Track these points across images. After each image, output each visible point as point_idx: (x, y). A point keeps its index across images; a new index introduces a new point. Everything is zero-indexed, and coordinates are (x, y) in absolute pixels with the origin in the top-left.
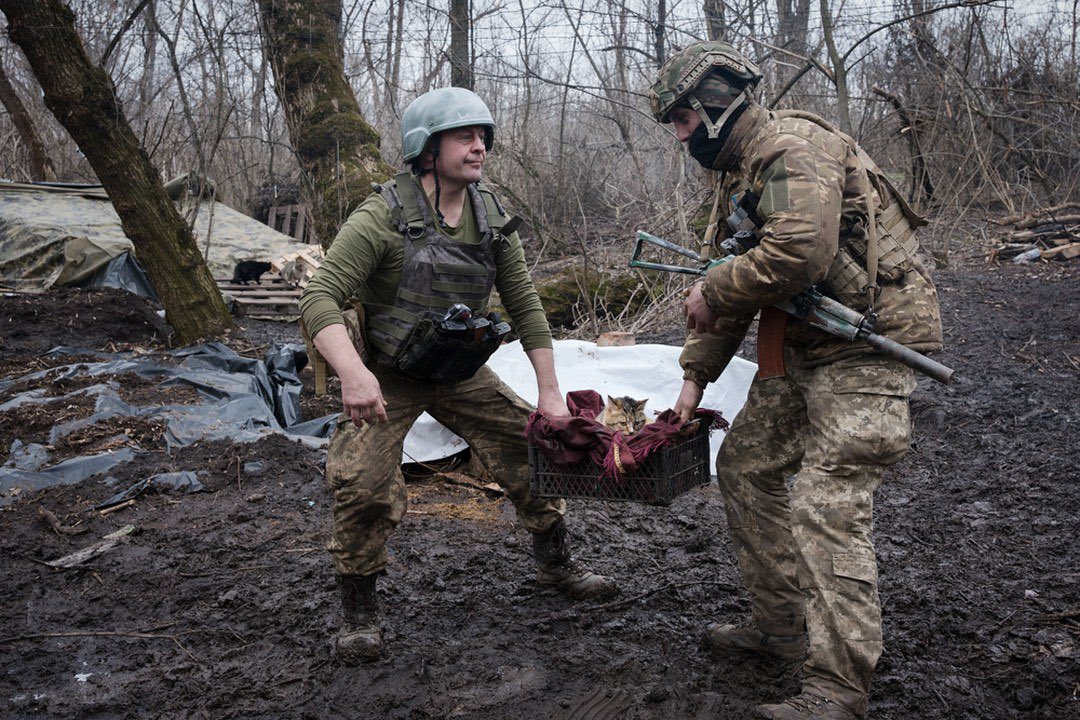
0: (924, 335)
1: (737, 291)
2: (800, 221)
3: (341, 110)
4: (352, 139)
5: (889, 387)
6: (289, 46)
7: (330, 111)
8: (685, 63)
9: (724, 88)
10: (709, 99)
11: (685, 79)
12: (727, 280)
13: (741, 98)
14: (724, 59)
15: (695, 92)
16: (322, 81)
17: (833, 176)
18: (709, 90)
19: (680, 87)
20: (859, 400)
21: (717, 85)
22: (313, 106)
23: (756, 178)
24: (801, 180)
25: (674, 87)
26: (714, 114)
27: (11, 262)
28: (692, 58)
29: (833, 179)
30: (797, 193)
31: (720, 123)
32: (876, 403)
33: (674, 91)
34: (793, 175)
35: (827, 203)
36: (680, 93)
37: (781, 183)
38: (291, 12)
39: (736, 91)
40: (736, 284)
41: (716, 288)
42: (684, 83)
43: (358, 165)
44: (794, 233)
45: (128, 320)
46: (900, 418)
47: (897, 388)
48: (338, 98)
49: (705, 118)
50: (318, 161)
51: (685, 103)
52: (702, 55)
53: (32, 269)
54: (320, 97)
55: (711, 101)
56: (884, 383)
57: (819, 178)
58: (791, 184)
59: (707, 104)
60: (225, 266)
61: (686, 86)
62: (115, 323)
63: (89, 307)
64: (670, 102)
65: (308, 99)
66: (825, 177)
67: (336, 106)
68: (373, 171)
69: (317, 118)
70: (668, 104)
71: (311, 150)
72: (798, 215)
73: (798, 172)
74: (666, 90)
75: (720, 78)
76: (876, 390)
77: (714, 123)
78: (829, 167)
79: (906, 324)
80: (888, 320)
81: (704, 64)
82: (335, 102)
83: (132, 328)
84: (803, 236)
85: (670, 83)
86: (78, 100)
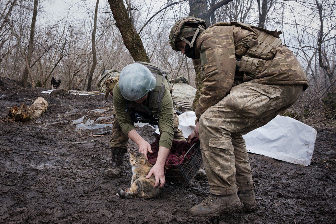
2: (212, 66)
10: (186, 35)
11: (175, 32)
13: (198, 30)
14: (187, 20)
15: (180, 34)
17: (224, 42)
18: (185, 32)
21: (187, 29)
24: (210, 50)
25: (173, 36)
26: (190, 39)
29: (224, 43)
30: (210, 55)
31: (193, 41)
34: (207, 49)
35: (222, 55)
36: (175, 37)
37: (204, 53)
44: (211, 72)
49: (187, 42)
51: (179, 40)
55: (187, 35)
57: (217, 46)
58: (207, 52)
59: (186, 37)
66: (220, 44)
72: (211, 64)
73: (208, 47)
75: (188, 27)
77: (191, 42)
78: (222, 39)
81: (180, 24)
84: (214, 72)
86: (130, 42)
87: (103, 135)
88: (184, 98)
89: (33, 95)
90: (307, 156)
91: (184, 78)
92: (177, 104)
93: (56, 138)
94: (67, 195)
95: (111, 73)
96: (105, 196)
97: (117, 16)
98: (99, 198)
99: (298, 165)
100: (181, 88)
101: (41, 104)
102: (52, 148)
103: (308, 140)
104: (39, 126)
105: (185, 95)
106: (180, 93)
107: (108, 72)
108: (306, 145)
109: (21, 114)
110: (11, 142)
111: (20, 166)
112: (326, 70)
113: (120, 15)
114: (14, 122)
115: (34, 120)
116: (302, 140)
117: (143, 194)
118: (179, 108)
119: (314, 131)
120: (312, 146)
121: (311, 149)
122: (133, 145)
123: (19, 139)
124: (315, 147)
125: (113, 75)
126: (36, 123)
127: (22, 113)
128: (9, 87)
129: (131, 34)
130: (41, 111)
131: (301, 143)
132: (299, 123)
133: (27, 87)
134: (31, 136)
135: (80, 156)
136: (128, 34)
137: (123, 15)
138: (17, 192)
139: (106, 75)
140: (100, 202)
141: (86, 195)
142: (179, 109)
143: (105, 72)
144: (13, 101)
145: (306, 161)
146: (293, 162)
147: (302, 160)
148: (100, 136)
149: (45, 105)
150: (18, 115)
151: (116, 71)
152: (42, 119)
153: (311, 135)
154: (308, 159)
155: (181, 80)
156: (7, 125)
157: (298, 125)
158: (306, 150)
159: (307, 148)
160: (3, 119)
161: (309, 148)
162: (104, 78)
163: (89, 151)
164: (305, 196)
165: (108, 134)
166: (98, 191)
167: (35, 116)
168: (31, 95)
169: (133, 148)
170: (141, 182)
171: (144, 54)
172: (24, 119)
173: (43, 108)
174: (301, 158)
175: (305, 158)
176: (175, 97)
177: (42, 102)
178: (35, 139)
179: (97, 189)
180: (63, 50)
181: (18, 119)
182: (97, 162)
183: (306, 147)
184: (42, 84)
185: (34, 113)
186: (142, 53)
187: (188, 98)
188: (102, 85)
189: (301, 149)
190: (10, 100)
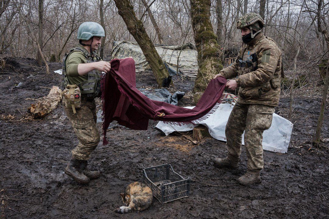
0: (276, 103)
1: (250, 81)
2: (271, 67)
3: (206, 30)
4: (208, 38)
5: (269, 112)
6: (195, 13)
7: (203, 30)
8: (252, 17)
9: (258, 27)
11: (251, 21)
12: (248, 78)
14: (261, 20)
15: (252, 25)
16: (202, 22)
18: (255, 26)
19: (250, 23)
20: (261, 115)
21: (257, 25)
22: (200, 29)
23: (261, 52)
24: (273, 57)
26: (254, 32)
27: (141, 63)
28: (254, 16)
31: (255, 35)
32: (265, 116)
33: (247, 23)
34: (272, 55)
37: (268, 56)
38: (197, 3)
39: (260, 28)
40: (251, 79)
41: (244, 80)
42: (251, 22)
43: (209, 45)
44: (269, 69)
45: (153, 80)
46: (270, 119)
47: (271, 112)
48: (206, 27)
49: (252, 32)
50: (200, 43)
51: (248, 27)
52: (256, 17)
53: (144, 65)
54: (202, 26)
55: (255, 29)
56: (268, 111)
58: (271, 57)
60: (190, 67)
61: (251, 23)
62: (150, 81)
63: (145, 76)
64: (245, 25)
65: (199, 27)
67: (205, 29)
68: (213, 47)
69: (200, 32)
70: (244, 26)
71: (198, 40)
72: (271, 65)
74: (245, 22)
76: (266, 112)
77: (253, 34)
79: (273, 100)
80: (269, 98)
81: (257, 19)
82: (205, 28)
83: (154, 82)
85: (246, 21)
86: (133, 28)
87: (112, 129)
88: (190, 66)
89: (48, 81)
90: (285, 145)
91: (190, 44)
92: (184, 74)
93: (72, 136)
94: (81, 211)
95: (121, 45)
96: (110, 209)
97: (118, 4)
98: (106, 212)
99: (277, 153)
100: (188, 55)
101: (56, 94)
102: (69, 150)
103: (285, 132)
104: (56, 122)
105: (192, 63)
106: (187, 61)
107: (118, 44)
108: (284, 136)
109: (39, 113)
110: (33, 148)
111: (43, 177)
112: (324, 35)
113: (122, 3)
114: (34, 120)
115: (52, 114)
116: (281, 132)
117: (139, 209)
118: (186, 77)
119: (291, 124)
120: (289, 137)
121: (288, 140)
122: (137, 141)
123: (40, 142)
124: (291, 138)
125: (123, 46)
126: (53, 118)
127: (40, 111)
128: (25, 68)
129: (134, 21)
130: (57, 102)
131: (280, 135)
132: (278, 117)
133: (42, 65)
134: (50, 136)
135: (92, 158)
136: (131, 21)
137: (124, 3)
138: (43, 212)
139: (117, 47)
140: (107, 216)
141: (96, 210)
142: (186, 79)
143: (115, 44)
144: (30, 90)
145: (284, 149)
146: (273, 151)
147: (281, 148)
148: (110, 130)
149: (60, 94)
150: (37, 114)
151: (125, 43)
152: (59, 110)
153: (288, 127)
154: (285, 148)
155: (188, 46)
156: (27, 124)
157: (278, 119)
158: (284, 140)
159: (284, 139)
160: (24, 117)
161: (286, 138)
162: (115, 50)
163: (100, 153)
164: (268, 197)
165: (117, 128)
166: (105, 205)
167: (52, 109)
168: (46, 82)
169: (137, 145)
170: (137, 200)
171: (147, 38)
172: (42, 116)
173: (59, 98)
174: (279, 147)
175: (283, 147)
176: (181, 66)
177: (57, 92)
178: (53, 139)
179: (105, 202)
180: (73, 24)
181: (37, 117)
182: (106, 166)
183: (284, 137)
184: (56, 57)
185: (50, 106)
186: (145, 38)
187: (194, 66)
188: (113, 57)
189: (279, 139)
190: (28, 89)
